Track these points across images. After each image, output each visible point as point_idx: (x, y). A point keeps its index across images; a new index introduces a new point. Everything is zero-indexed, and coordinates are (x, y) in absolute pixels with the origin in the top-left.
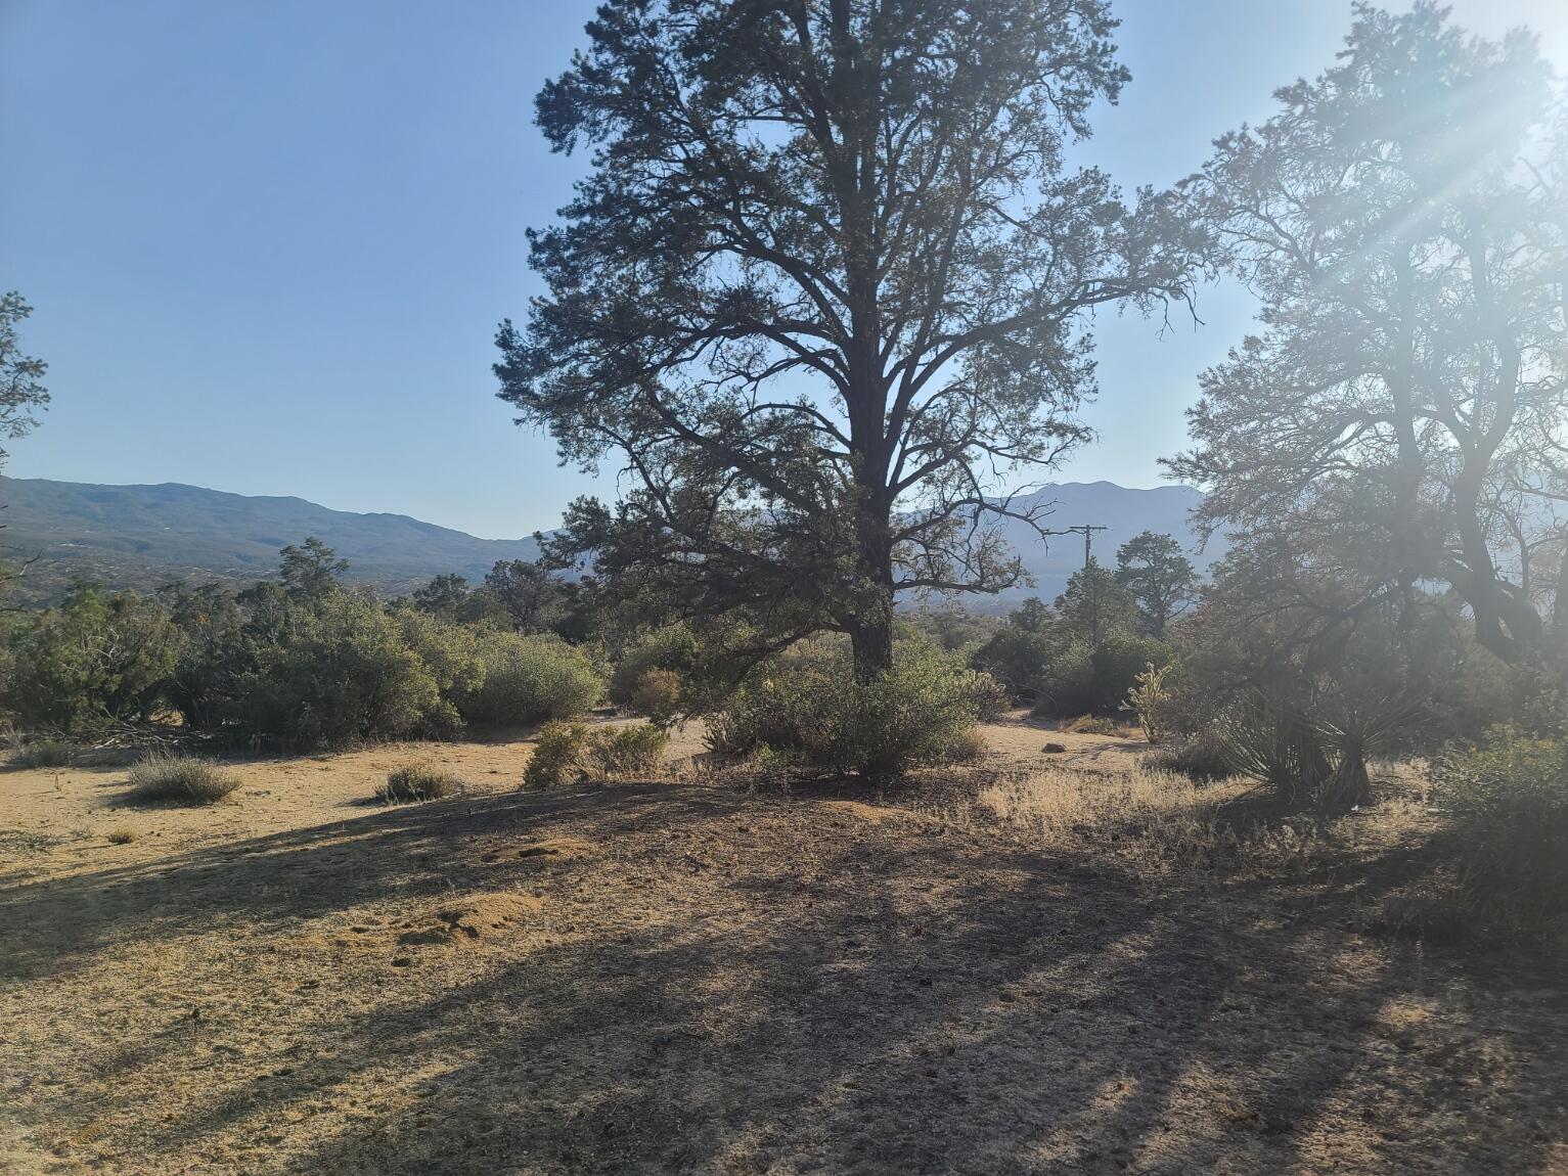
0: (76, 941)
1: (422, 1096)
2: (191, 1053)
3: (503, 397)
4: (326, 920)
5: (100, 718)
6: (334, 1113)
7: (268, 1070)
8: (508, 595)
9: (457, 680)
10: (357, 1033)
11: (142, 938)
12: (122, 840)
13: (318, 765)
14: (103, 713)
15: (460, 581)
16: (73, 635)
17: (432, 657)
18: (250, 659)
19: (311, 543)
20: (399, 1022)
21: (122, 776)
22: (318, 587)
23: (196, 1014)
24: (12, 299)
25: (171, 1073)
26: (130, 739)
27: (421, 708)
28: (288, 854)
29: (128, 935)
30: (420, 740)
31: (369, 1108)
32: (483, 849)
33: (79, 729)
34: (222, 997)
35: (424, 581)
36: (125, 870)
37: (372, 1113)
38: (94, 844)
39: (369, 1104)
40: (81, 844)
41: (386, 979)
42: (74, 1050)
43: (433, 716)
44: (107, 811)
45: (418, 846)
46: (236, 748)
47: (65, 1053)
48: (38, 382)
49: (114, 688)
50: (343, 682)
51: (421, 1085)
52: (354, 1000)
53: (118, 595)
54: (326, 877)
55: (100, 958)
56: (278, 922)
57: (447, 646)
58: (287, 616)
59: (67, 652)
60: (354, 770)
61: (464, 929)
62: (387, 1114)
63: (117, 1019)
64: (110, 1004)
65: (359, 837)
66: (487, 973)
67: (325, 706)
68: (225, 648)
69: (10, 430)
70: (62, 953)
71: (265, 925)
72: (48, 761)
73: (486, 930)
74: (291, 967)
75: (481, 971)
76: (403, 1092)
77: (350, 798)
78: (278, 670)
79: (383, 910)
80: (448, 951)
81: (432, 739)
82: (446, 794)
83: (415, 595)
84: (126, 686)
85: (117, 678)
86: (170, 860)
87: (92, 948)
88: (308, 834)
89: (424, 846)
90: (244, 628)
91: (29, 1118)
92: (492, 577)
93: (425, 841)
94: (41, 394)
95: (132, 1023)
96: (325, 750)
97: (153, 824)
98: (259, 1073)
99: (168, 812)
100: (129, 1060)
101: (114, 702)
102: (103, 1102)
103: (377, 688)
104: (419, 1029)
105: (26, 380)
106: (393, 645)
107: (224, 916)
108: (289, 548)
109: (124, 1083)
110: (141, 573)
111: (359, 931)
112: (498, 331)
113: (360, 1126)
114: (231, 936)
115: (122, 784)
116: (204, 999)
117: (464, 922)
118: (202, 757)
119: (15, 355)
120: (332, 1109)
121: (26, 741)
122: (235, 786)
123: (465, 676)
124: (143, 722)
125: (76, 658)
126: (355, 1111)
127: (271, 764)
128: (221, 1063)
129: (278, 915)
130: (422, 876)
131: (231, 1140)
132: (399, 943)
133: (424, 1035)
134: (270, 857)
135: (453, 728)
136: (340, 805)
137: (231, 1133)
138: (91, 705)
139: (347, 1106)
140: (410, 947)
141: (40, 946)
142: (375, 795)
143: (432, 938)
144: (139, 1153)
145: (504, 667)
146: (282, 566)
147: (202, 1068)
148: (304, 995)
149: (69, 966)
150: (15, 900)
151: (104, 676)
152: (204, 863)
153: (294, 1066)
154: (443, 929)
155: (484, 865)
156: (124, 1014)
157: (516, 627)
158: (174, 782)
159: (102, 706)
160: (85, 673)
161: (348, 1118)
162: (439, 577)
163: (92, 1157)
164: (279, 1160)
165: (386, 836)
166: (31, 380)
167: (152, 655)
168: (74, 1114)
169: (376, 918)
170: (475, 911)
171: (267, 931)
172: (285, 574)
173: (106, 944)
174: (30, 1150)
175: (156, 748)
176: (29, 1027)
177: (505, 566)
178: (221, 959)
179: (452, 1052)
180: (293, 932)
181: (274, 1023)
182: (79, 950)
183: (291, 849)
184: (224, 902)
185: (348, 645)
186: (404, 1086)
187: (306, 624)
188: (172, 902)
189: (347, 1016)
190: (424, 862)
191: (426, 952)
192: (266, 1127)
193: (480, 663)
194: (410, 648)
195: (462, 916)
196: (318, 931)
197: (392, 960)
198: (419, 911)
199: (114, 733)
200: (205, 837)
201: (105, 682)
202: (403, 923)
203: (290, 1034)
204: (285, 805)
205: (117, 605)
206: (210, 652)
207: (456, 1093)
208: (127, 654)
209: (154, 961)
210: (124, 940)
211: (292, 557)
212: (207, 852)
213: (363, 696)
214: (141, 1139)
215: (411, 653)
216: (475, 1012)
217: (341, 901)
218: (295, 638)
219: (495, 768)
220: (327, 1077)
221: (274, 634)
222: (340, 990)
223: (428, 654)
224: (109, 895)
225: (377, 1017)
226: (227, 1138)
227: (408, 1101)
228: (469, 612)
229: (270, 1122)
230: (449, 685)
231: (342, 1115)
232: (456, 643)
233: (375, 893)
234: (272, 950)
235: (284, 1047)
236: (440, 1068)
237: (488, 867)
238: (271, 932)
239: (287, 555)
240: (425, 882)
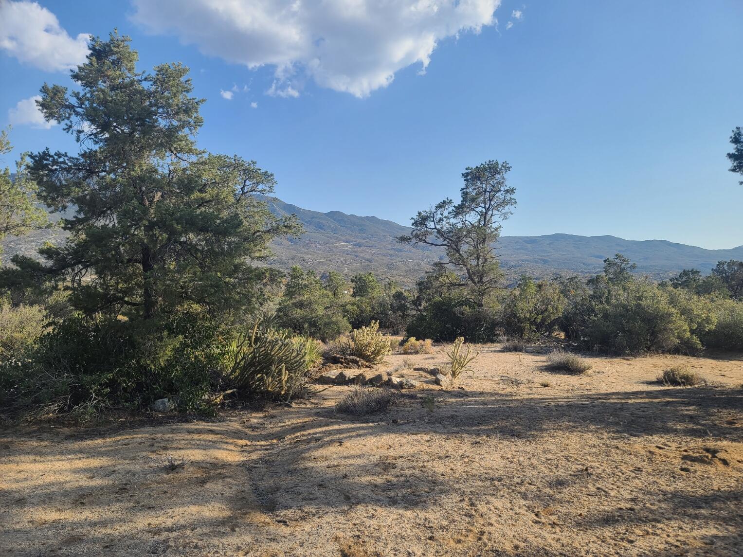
0: (535, 426)
1: (706, 544)
2: (587, 487)
3: (734, 170)
4: (641, 439)
5: (534, 333)
6: (659, 537)
7: (623, 505)
8: (726, 279)
9: (699, 324)
10: (665, 500)
11: (561, 430)
12: (545, 386)
13: (625, 362)
14: (535, 331)
15: (697, 272)
16: (524, 298)
17: (684, 312)
18: (593, 310)
19: (618, 257)
20: (688, 500)
21: (543, 358)
22: (621, 277)
23: (587, 469)
24: (504, 165)
25: (579, 494)
26: (545, 343)
27: (679, 338)
28: (619, 403)
29: (555, 428)
30: (679, 354)
31: (677, 541)
32: (726, 417)
33: (526, 337)
34: (597, 464)
35: (676, 273)
36: (551, 399)
37: (678, 544)
38: (535, 386)
39: (677, 538)
40: (530, 385)
41: (678, 476)
42: (539, 472)
43: (686, 342)
44: (539, 372)
45: (687, 410)
46: (587, 350)
47: (535, 472)
48: (513, 196)
49: (539, 321)
50: (638, 323)
51: (704, 537)
52: (662, 483)
53: (540, 281)
54: (640, 417)
55: (545, 435)
56: (618, 435)
57: (693, 306)
58: (609, 291)
59: (522, 305)
60: (644, 366)
61: (720, 459)
62: (687, 547)
63: (553, 463)
64: (550, 456)
65: (654, 400)
66: (737, 486)
67: (628, 334)
68: (582, 305)
69: (503, 217)
70: (530, 430)
71: (613, 435)
72: (516, 349)
73: (733, 463)
74: (627, 458)
75: (733, 485)
76: (695, 538)
77: (642, 380)
78: (606, 316)
79: (671, 440)
80: (712, 470)
81: (686, 354)
82: (697, 384)
83: (671, 280)
84: (543, 320)
85: (540, 317)
86: (568, 398)
87: (542, 430)
88: (627, 395)
89: (691, 410)
90: (590, 296)
91: (525, 497)
92: (716, 270)
93: (691, 408)
94: (513, 201)
95: (560, 466)
96: (628, 355)
97: (557, 380)
98: (619, 506)
99: (562, 376)
100: (560, 483)
101: (539, 326)
102: (552, 498)
103: (655, 327)
104: (700, 507)
105: (508, 196)
106: (664, 306)
107: (593, 427)
108: (608, 259)
109: (560, 493)
110: (545, 273)
111: (660, 448)
112: (732, 135)
113: (673, 548)
114: (598, 437)
115: (544, 362)
116: (590, 464)
117: (721, 455)
118: (575, 353)
119: (505, 187)
120: (657, 535)
121: (508, 340)
122: (589, 367)
123: (704, 322)
124: (549, 336)
125: (525, 308)
126: (669, 539)
127: (603, 358)
128: (600, 495)
129: (618, 432)
130: (691, 426)
131: (610, 534)
132: (682, 459)
133: (703, 511)
134: (611, 403)
135: (697, 350)
136: (637, 382)
137: (609, 531)
138: (531, 328)
139: (665, 536)
140: (689, 463)
141: (522, 425)
142: (656, 380)
143: (701, 460)
144: (570, 527)
145: (728, 319)
146: (604, 268)
147: (592, 495)
148: (635, 473)
149: (533, 436)
150: (511, 405)
151: (535, 316)
152: (582, 401)
153: (635, 507)
154: (707, 457)
155: (728, 426)
156: (556, 462)
157: (731, 297)
158: (564, 363)
159: (534, 328)
160: (529, 314)
161: (667, 543)
162: (684, 271)
163: (551, 522)
164: (635, 552)
165: (668, 402)
166: (510, 196)
167: (553, 307)
168: (541, 500)
169: (668, 443)
170: (726, 451)
171: (613, 438)
172: (605, 271)
173: (547, 430)
174: (526, 511)
175: (556, 347)
176: (521, 459)
177: (724, 264)
178: (594, 446)
179: (720, 525)
180: (626, 441)
181: (623, 484)
182: (537, 430)
183: (620, 401)
184: (594, 420)
185: (640, 305)
186: (695, 535)
187: (619, 295)
188: (571, 417)
189: (659, 490)
190: (692, 419)
191: (697, 467)
192: (625, 534)
193: (714, 317)
194: (673, 307)
195: (718, 452)
196: (639, 443)
197: (679, 467)
198: (692, 445)
199: (539, 340)
200: (578, 389)
201: (535, 318)
202: (683, 449)
203: (631, 491)
204: (611, 379)
205: (540, 286)
206: (576, 307)
207: (725, 548)
208: (544, 307)
209: (566, 442)
210: (553, 429)
211: (609, 263)
212: (582, 396)
213: (647, 330)
214: (570, 521)
215: (673, 310)
216: (732, 507)
217: (649, 430)
218: (613, 301)
219: (724, 373)
220: (653, 519)
221: (604, 299)
222: (654, 475)
223: (682, 310)
224: (546, 409)
225: (675, 495)
226: (608, 532)
227: (698, 544)
228: (704, 289)
229: (627, 531)
230: (695, 326)
231: (663, 540)
232: (699, 305)
233: (667, 431)
234: (617, 448)
235: (629, 496)
236: (714, 532)
237: (730, 428)
238: (616, 439)
239: (607, 262)
240: (693, 430)
